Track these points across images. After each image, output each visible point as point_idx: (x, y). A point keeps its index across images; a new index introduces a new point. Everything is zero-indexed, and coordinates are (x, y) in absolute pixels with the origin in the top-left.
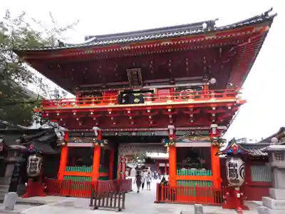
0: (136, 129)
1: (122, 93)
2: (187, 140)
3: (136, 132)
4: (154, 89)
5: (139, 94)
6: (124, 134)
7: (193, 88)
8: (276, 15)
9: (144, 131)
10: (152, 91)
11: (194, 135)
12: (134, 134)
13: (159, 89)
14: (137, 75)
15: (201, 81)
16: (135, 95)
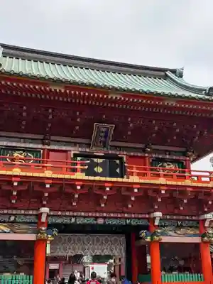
0: (105, 215)
1: (76, 155)
2: (171, 233)
3: (104, 218)
4: (125, 157)
6: (85, 221)
7: (173, 161)
9: (117, 218)
10: (121, 159)
12: (100, 221)
13: (131, 157)
14: (106, 133)
15: (184, 154)
16: (95, 160)
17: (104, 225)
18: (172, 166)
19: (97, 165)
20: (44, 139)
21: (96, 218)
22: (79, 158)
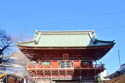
1: (59, 62)
3: (67, 78)
5: (66, 63)
8: (115, 43)
10: (72, 62)
11: (88, 79)
13: (74, 61)
14: (67, 56)
15: (90, 59)
16: (65, 63)
17: (67, 80)
18: (87, 63)
19: (65, 64)
20: (51, 59)
21: (65, 78)
22: (60, 63)
